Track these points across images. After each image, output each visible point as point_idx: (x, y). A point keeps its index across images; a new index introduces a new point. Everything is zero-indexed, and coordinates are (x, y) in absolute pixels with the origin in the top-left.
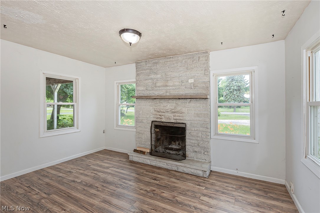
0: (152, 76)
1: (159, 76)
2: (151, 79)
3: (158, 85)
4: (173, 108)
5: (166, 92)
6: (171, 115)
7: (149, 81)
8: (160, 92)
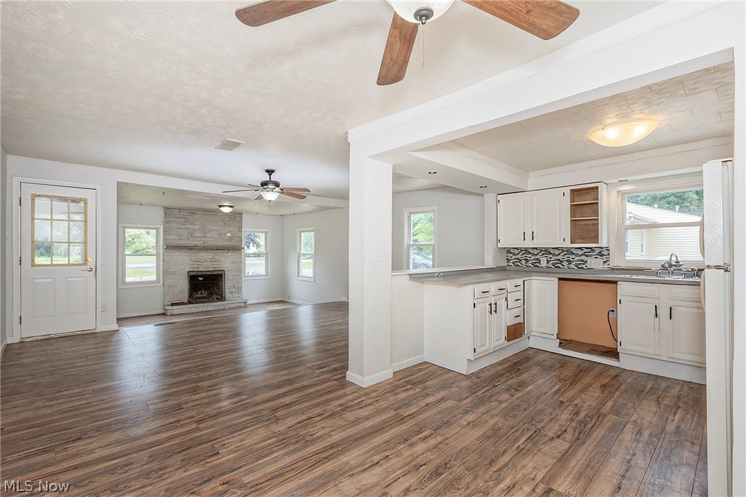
0: (189, 226)
1: (197, 227)
2: (187, 228)
3: (196, 235)
4: (211, 257)
5: (204, 243)
6: (210, 264)
7: (184, 230)
8: (199, 243)
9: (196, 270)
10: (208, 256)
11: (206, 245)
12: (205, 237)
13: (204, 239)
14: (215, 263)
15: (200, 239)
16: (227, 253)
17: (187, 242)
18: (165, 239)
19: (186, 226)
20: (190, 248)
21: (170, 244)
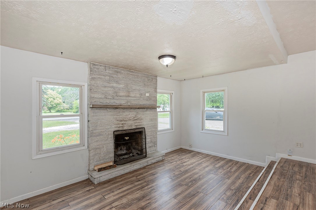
3: (120, 94)
4: (134, 116)
5: (127, 102)
6: (133, 122)
7: (109, 89)
8: (122, 102)
9: (121, 129)
10: (131, 114)
11: (129, 104)
12: (129, 96)
13: (128, 98)
14: (137, 121)
15: (125, 98)
16: (146, 111)
17: (112, 101)
18: (90, 98)
19: (112, 85)
20: (116, 108)
21: (95, 103)
